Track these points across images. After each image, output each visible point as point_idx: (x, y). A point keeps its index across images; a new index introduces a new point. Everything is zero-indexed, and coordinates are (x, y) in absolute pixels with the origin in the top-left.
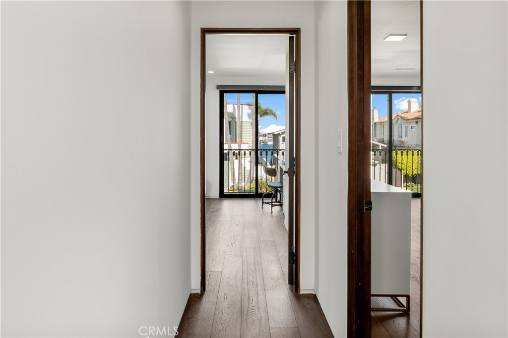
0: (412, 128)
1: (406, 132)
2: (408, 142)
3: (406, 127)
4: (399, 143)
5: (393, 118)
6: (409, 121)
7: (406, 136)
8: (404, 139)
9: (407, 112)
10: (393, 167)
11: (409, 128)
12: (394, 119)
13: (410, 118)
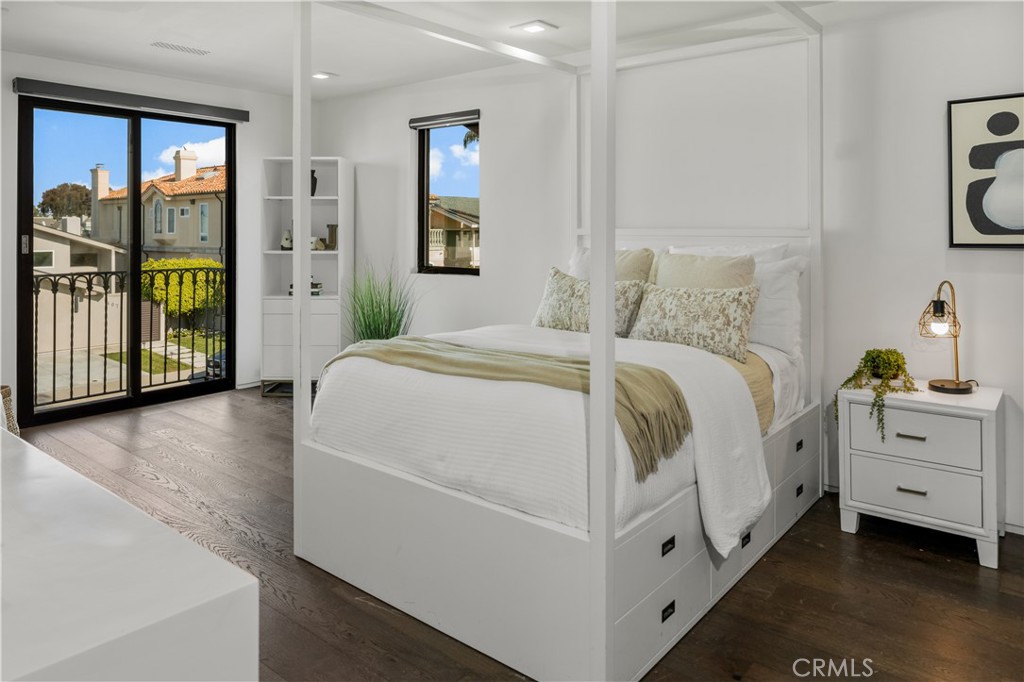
0: (182, 214)
1: (171, 222)
2: (174, 241)
3: (171, 212)
4: (157, 244)
5: (143, 190)
6: (178, 198)
7: (171, 229)
8: (167, 236)
9: (173, 180)
10: (143, 297)
11: (178, 213)
12: (145, 192)
13: (179, 192)
